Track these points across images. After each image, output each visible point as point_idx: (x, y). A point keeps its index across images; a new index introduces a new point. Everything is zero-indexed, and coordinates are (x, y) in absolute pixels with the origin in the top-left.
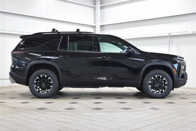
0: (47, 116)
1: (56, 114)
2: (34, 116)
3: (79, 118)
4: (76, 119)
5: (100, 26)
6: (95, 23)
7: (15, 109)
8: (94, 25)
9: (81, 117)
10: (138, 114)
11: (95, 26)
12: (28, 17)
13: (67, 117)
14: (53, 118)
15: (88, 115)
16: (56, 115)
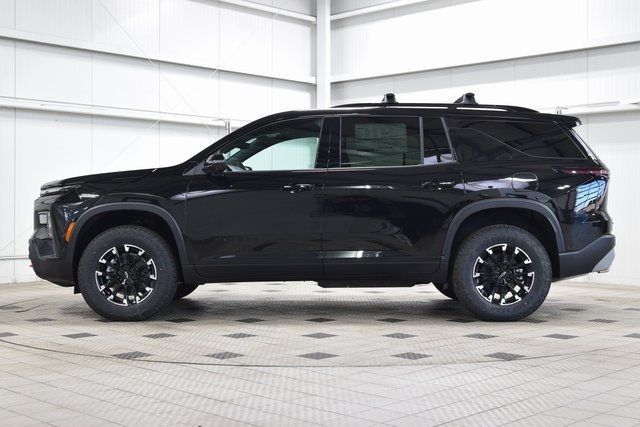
0: (157, 379)
1: (186, 371)
2: (117, 379)
3: (262, 386)
4: (251, 388)
5: (332, 84)
6: (314, 73)
7: (54, 355)
8: (312, 80)
9: (270, 383)
10: (454, 371)
11: (315, 85)
12: (95, 56)
13: (221, 384)
14: (178, 387)
15: (291, 376)
16: (186, 376)
